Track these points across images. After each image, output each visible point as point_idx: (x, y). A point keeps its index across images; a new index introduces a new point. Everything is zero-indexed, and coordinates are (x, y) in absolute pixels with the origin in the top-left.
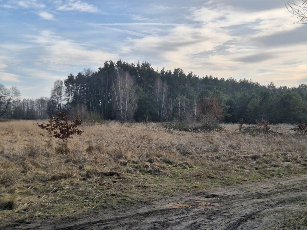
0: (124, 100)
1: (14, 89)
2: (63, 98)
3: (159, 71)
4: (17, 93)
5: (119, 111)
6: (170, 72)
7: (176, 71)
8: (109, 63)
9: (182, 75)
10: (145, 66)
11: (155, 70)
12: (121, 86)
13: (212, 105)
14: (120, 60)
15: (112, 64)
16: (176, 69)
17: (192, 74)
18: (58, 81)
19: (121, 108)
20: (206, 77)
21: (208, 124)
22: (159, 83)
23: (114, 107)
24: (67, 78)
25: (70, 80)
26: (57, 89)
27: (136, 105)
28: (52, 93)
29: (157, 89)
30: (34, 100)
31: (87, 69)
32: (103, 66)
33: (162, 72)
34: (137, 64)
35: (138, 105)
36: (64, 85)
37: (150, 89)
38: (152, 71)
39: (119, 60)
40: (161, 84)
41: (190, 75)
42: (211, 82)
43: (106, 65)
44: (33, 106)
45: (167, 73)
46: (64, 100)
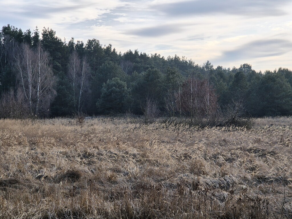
0: (35, 85)
5: (27, 101)
6: (82, 45)
7: (91, 43)
10: (47, 35)
14: (9, 25)
16: (90, 41)
17: (111, 47)
19: (31, 97)
20: (131, 52)
29: (73, 68)
33: (71, 44)
34: (35, 32)
38: (58, 42)
40: (79, 61)
41: (109, 49)
45: (77, 45)
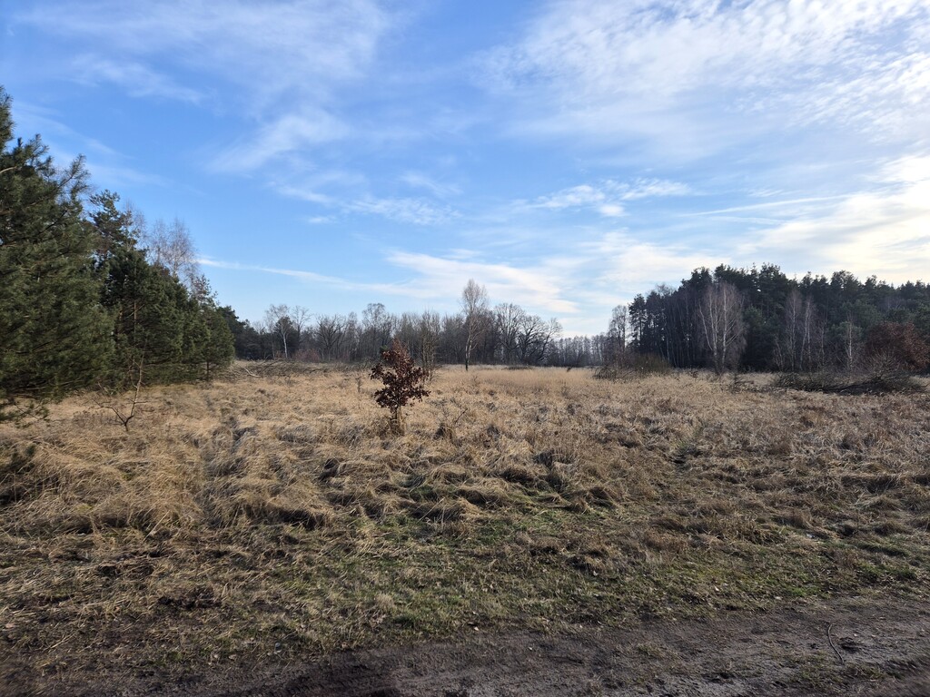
0: (720, 334)
1: (553, 321)
2: (627, 333)
3: (799, 279)
4: (557, 328)
5: (711, 352)
6: (824, 280)
7: (837, 277)
8: (699, 272)
9: (851, 283)
10: (768, 272)
11: (790, 277)
12: (713, 309)
13: (903, 338)
15: (705, 273)
17: (874, 279)
18: (619, 307)
19: (715, 347)
20: (909, 285)
21: (879, 378)
22: (795, 300)
23: (702, 346)
24: (633, 301)
25: (638, 306)
26: (618, 320)
27: (745, 342)
28: (611, 326)
29: (792, 312)
30: (590, 337)
31: (660, 285)
32: (689, 277)
33: (806, 280)
35: (748, 341)
36: (628, 313)
37: (779, 312)
38: (782, 279)
39: (719, 265)
40: (800, 302)
41: (870, 282)
42: (919, 294)
43: (695, 275)
44: (587, 347)
45: (816, 281)
46: (629, 336)
